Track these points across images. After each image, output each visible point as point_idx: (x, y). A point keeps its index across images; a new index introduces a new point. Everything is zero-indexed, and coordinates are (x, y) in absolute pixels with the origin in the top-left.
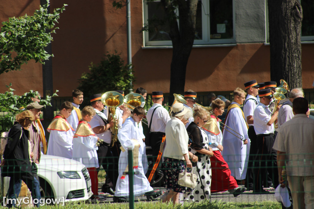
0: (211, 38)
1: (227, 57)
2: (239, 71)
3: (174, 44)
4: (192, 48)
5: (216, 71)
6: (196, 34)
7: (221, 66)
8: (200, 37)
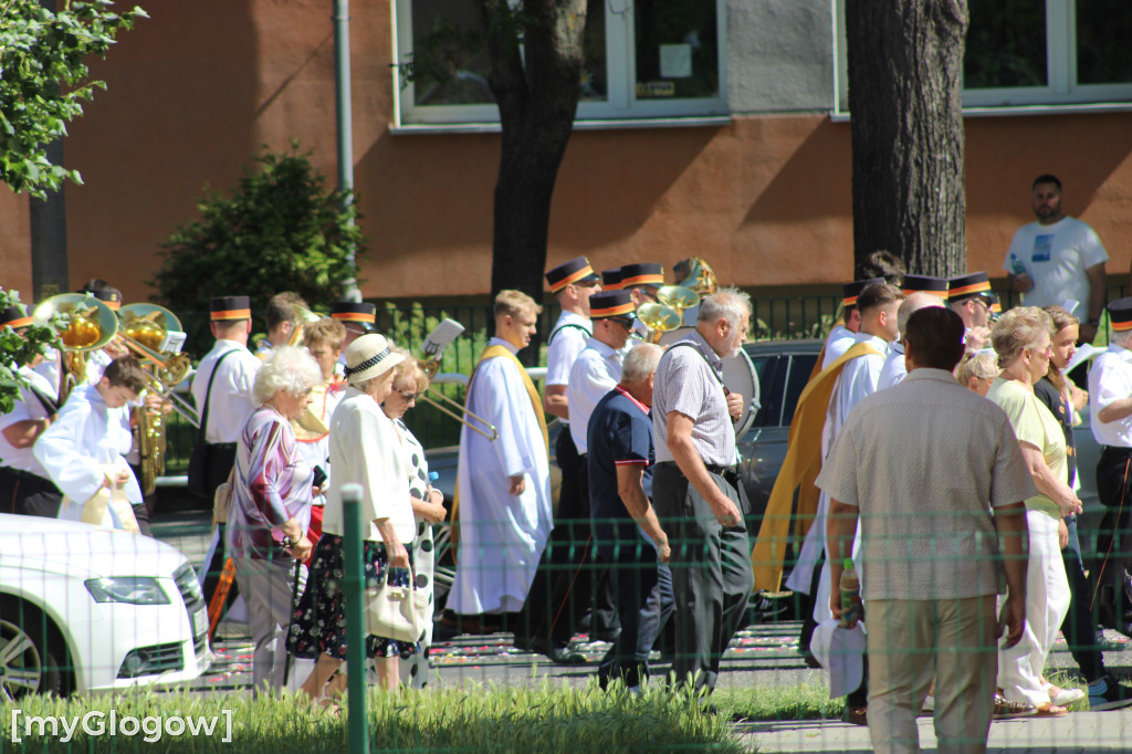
0: (640, 97)
1: (698, 163)
2: (740, 215)
3: (505, 119)
4: (569, 132)
5: (657, 215)
6: (585, 81)
7: (675, 195)
8: (600, 89)
